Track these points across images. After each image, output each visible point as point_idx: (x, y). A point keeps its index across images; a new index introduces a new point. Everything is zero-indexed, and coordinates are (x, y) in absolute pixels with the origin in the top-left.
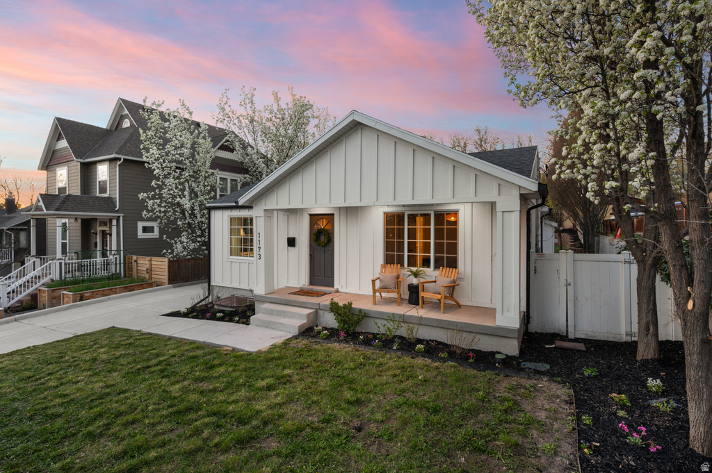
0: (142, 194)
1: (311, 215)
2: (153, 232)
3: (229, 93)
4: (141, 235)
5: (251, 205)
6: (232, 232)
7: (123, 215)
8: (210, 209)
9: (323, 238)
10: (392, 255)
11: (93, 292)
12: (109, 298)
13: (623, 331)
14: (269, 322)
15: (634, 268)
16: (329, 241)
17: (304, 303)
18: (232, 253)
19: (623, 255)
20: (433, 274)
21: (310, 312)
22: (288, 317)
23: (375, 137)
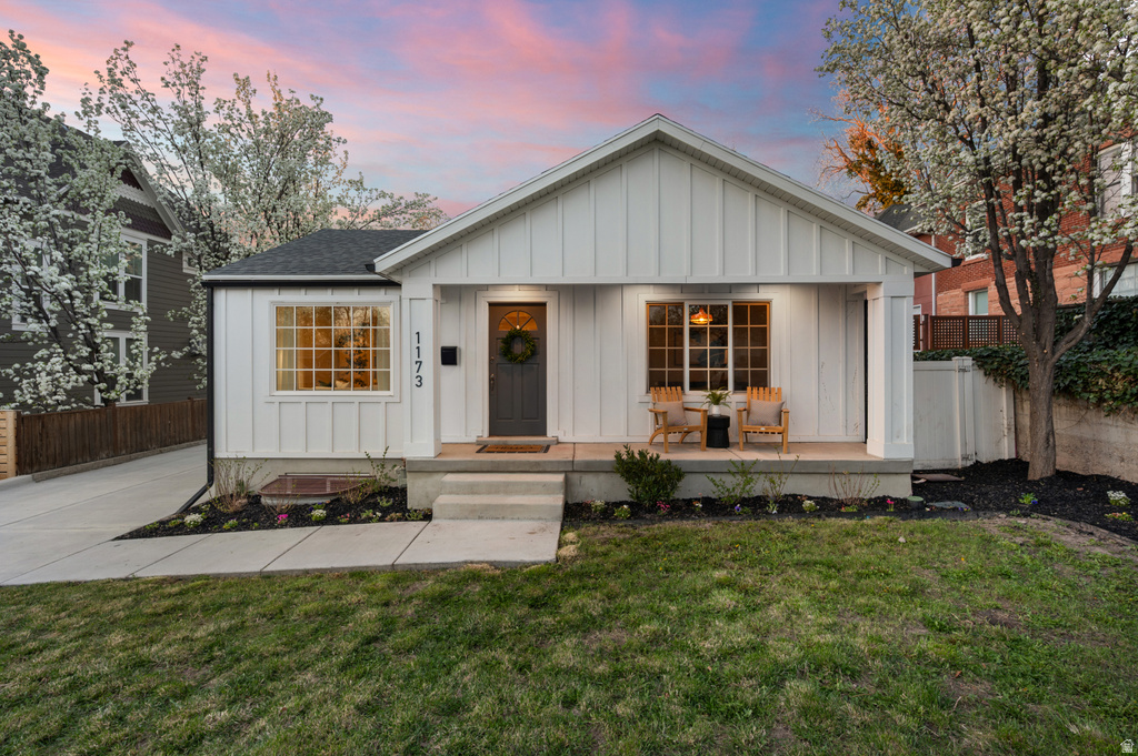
1: (492, 305)
3: (132, 52)
5: (395, 278)
6: (282, 338)
8: (212, 286)
9: (518, 348)
13: (958, 455)
14: (487, 507)
15: (968, 376)
16: (534, 353)
17: (537, 464)
18: (284, 383)
19: (957, 362)
20: (734, 401)
21: (560, 478)
22: (517, 493)
23: (686, 166)
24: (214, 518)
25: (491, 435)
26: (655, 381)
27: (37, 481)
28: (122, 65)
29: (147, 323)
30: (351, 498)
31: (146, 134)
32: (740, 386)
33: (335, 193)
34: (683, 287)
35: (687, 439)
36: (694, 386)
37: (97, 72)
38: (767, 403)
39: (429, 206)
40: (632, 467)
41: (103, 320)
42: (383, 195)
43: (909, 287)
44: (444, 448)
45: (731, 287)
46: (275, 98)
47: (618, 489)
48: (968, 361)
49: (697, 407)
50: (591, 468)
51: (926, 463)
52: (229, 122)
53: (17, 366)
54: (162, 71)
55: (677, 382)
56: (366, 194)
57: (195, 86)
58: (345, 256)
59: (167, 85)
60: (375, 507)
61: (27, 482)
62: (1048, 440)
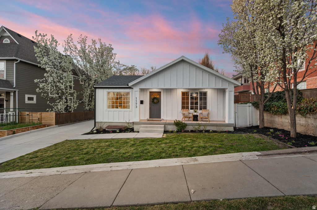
0: (36, 80)
1: (150, 92)
2: (33, 100)
3: (72, 36)
4: (27, 101)
7: (18, 90)
8: (96, 88)
9: (155, 101)
10: (184, 106)
11: (17, 129)
12: (31, 132)
13: (248, 124)
14: (149, 130)
15: (251, 107)
16: (158, 102)
17: (159, 123)
18: (109, 107)
19: (248, 104)
20: (199, 112)
21: (163, 126)
22: (155, 128)
23: (188, 66)
24: (98, 132)
25: (150, 118)
26: (183, 108)
27: (59, 126)
28: (70, 39)
29: (76, 95)
30: (123, 129)
31: (74, 54)
32: (201, 109)
33: (112, 65)
34: (189, 89)
35: (190, 120)
36: (191, 109)
37: (65, 41)
38: (206, 112)
39: (135, 68)
40: (177, 124)
41: (68, 94)
42: (124, 65)
43: (233, 89)
44: (141, 120)
45: (199, 89)
46: (100, 44)
47: (175, 128)
48: (251, 104)
49: (192, 113)
50: (169, 124)
51: (241, 126)
52: (91, 50)
53: (53, 103)
54: (78, 40)
55: (188, 108)
56: (120, 65)
57: (85, 43)
58: (120, 82)
59: (79, 43)
60: (128, 131)
61: (57, 127)
62: (262, 121)
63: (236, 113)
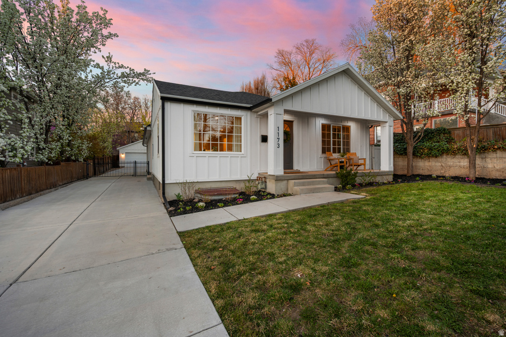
8: (164, 100)
10: (325, 148)
16: (290, 139)
26: (324, 151)
32: (343, 152)
36: (333, 152)
55: (329, 150)
63: (373, 159)
